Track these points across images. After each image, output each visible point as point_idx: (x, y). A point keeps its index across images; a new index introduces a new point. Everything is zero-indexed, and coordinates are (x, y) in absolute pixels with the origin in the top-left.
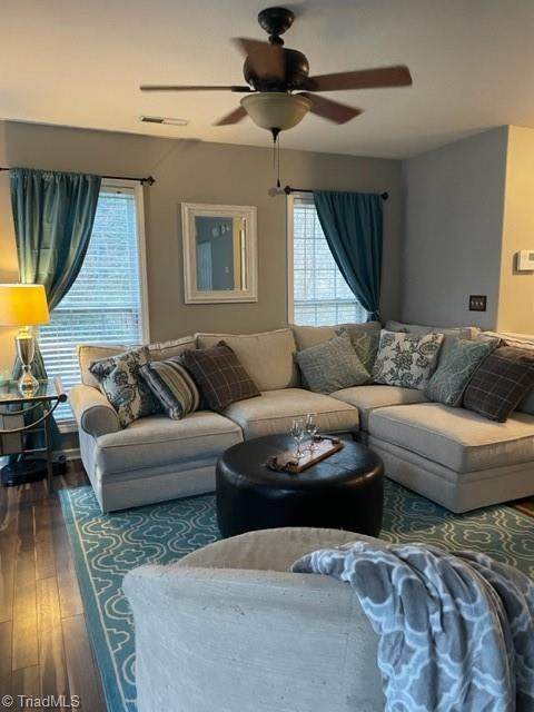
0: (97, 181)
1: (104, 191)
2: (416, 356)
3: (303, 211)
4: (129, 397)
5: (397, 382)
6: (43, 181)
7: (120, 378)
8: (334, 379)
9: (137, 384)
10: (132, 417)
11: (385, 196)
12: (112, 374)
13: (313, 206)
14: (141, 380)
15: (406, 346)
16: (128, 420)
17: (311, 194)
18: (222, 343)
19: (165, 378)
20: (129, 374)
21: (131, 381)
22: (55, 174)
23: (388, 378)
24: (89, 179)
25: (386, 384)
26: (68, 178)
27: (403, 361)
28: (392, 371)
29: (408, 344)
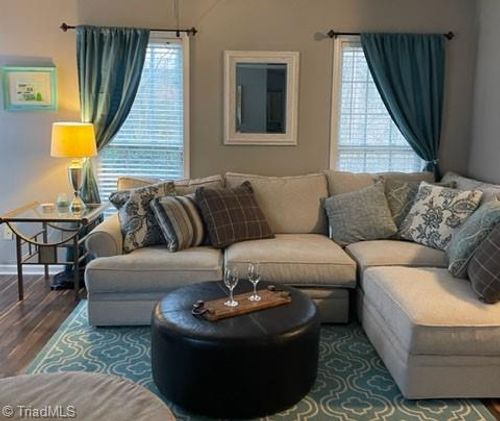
0: (146, 34)
1: (153, 42)
2: (447, 214)
3: (351, 54)
4: (136, 227)
5: (424, 241)
6: (102, 35)
7: (132, 209)
8: (354, 230)
9: (146, 216)
10: (136, 244)
11: (450, 36)
12: (125, 205)
13: (361, 49)
14: (150, 212)
15: (439, 202)
16: (131, 247)
17: (359, 37)
18: (247, 184)
19: (169, 213)
20: (140, 206)
21: (141, 212)
22: (111, 29)
23: (415, 235)
24: (139, 32)
25: (412, 241)
26: (122, 32)
27: (433, 218)
28: (419, 228)
29: (442, 199)
